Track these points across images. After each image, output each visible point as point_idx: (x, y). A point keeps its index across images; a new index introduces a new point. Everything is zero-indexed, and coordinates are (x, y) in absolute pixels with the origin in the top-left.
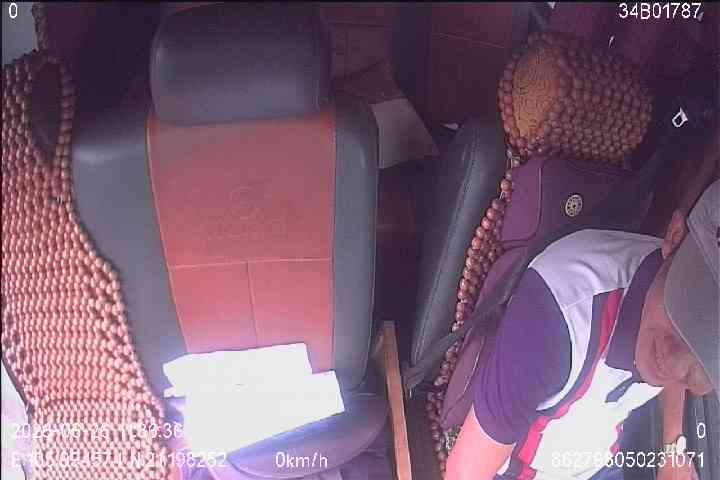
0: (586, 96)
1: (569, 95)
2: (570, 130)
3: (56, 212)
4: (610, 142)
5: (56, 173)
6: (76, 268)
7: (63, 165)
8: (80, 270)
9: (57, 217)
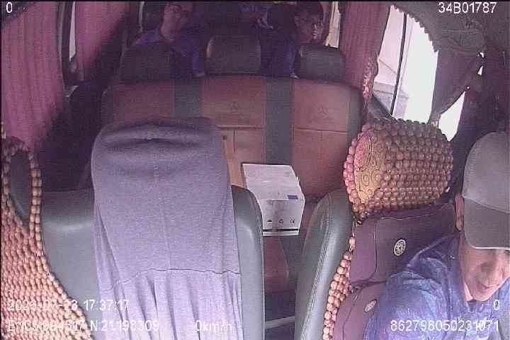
0: (406, 165)
1: (394, 166)
2: (396, 192)
3: (35, 262)
5: (32, 234)
7: (37, 229)
9: (36, 266)
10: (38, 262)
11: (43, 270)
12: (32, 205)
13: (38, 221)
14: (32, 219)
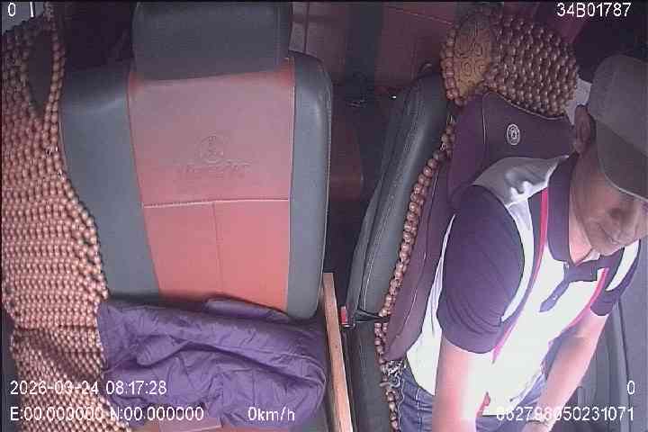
3: (45, 161)
5: (46, 127)
7: (54, 119)
10: (49, 161)
11: (55, 170)
12: (49, 92)
13: (55, 109)
14: (48, 108)
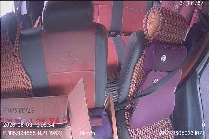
2: (164, 35)
3: (14, 59)
4: (175, 38)
5: (15, 48)
6: (19, 76)
8: (21, 76)
9: (15, 61)
10: (16, 59)
11: (18, 62)
13: (18, 42)
14: (16, 42)
